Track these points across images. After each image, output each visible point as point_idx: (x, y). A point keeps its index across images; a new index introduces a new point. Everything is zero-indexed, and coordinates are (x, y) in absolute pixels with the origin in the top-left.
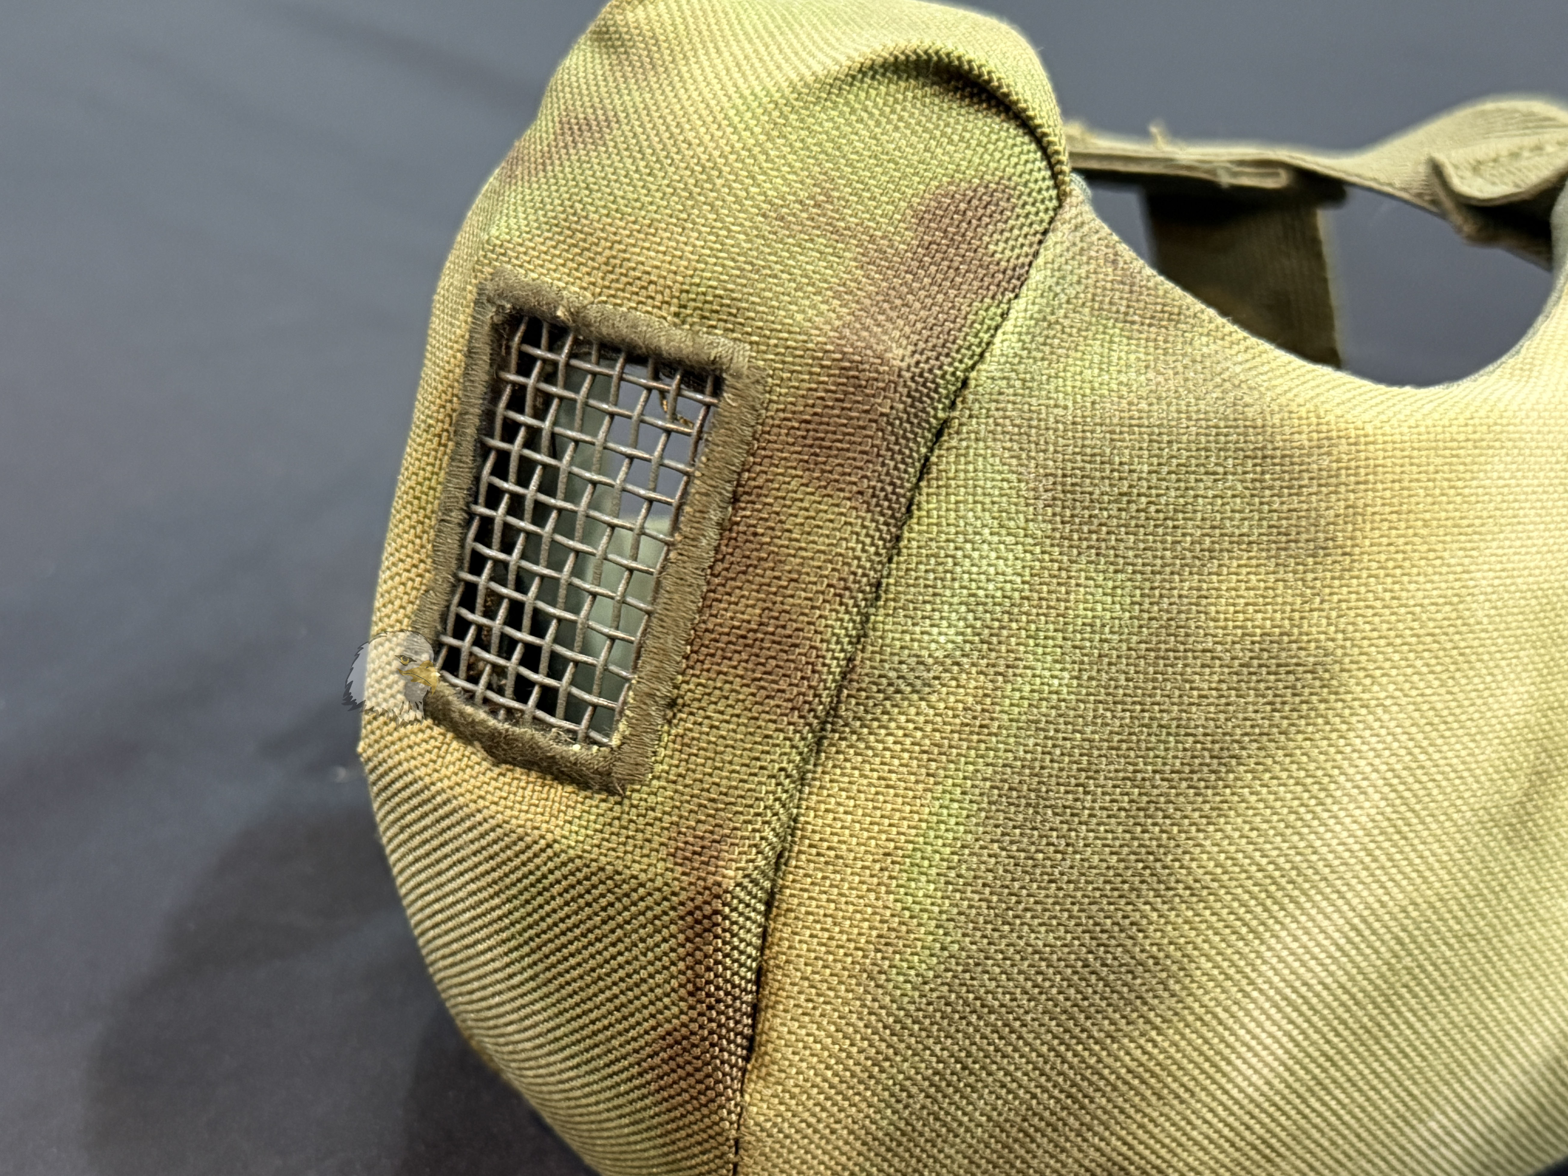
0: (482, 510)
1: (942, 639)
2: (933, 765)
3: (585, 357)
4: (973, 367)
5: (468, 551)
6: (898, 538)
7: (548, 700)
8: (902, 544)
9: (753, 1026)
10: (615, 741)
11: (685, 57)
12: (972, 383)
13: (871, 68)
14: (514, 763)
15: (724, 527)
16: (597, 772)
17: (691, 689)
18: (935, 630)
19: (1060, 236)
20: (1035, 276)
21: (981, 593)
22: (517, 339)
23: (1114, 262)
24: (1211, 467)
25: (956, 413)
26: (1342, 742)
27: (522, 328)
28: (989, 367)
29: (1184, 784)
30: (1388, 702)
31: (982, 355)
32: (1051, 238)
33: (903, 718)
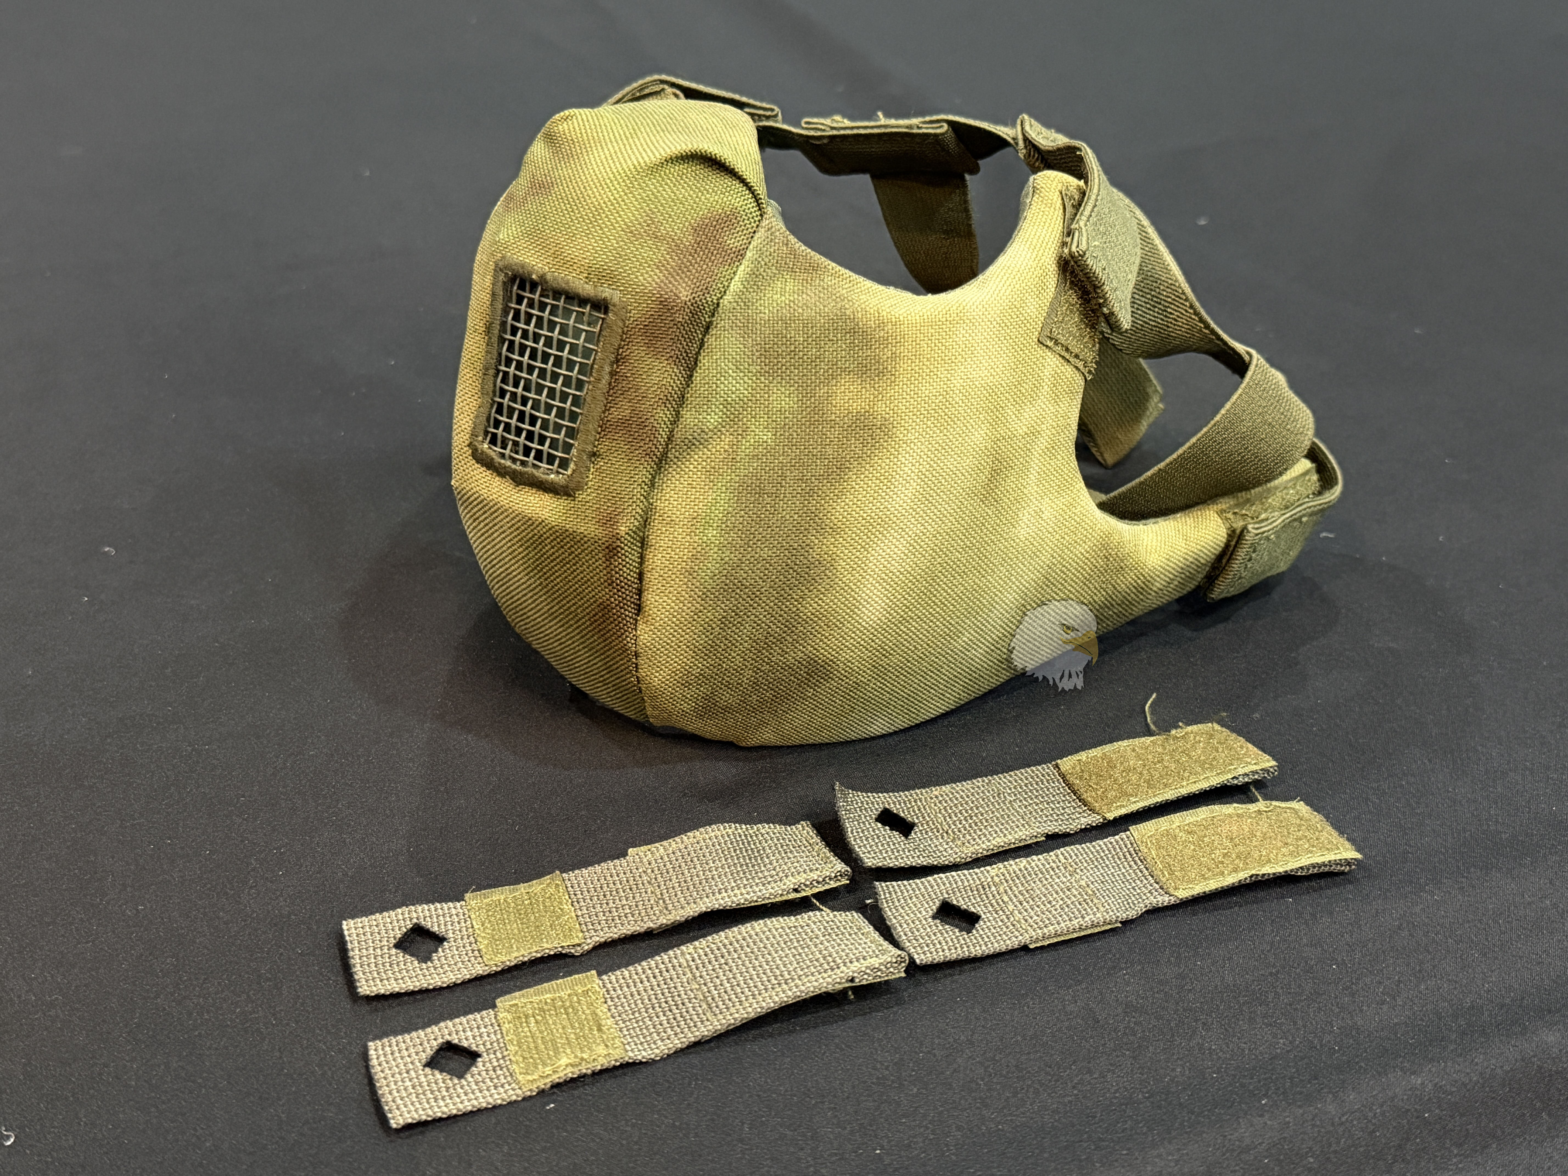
0: (503, 368)
1: (712, 421)
2: (712, 477)
3: (547, 297)
4: (721, 298)
5: (498, 388)
6: (691, 376)
7: (539, 456)
8: (694, 378)
9: (639, 599)
10: (569, 472)
11: (587, 151)
12: (721, 305)
13: (671, 159)
14: (525, 484)
15: (612, 374)
16: (562, 486)
17: (602, 448)
18: (709, 417)
19: (761, 233)
20: (749, 254)
21: (729, 399)
22: (515, 288)
23: (787, 244)
24: (831, 338)
25: (714, 319)
26: (896, 460)
27: (517, 282)
28: (728, 297)
29: (825, 481)
30: (916, 441)
31: (725, 292)
32: (757, 235)
33: (696, 457)
